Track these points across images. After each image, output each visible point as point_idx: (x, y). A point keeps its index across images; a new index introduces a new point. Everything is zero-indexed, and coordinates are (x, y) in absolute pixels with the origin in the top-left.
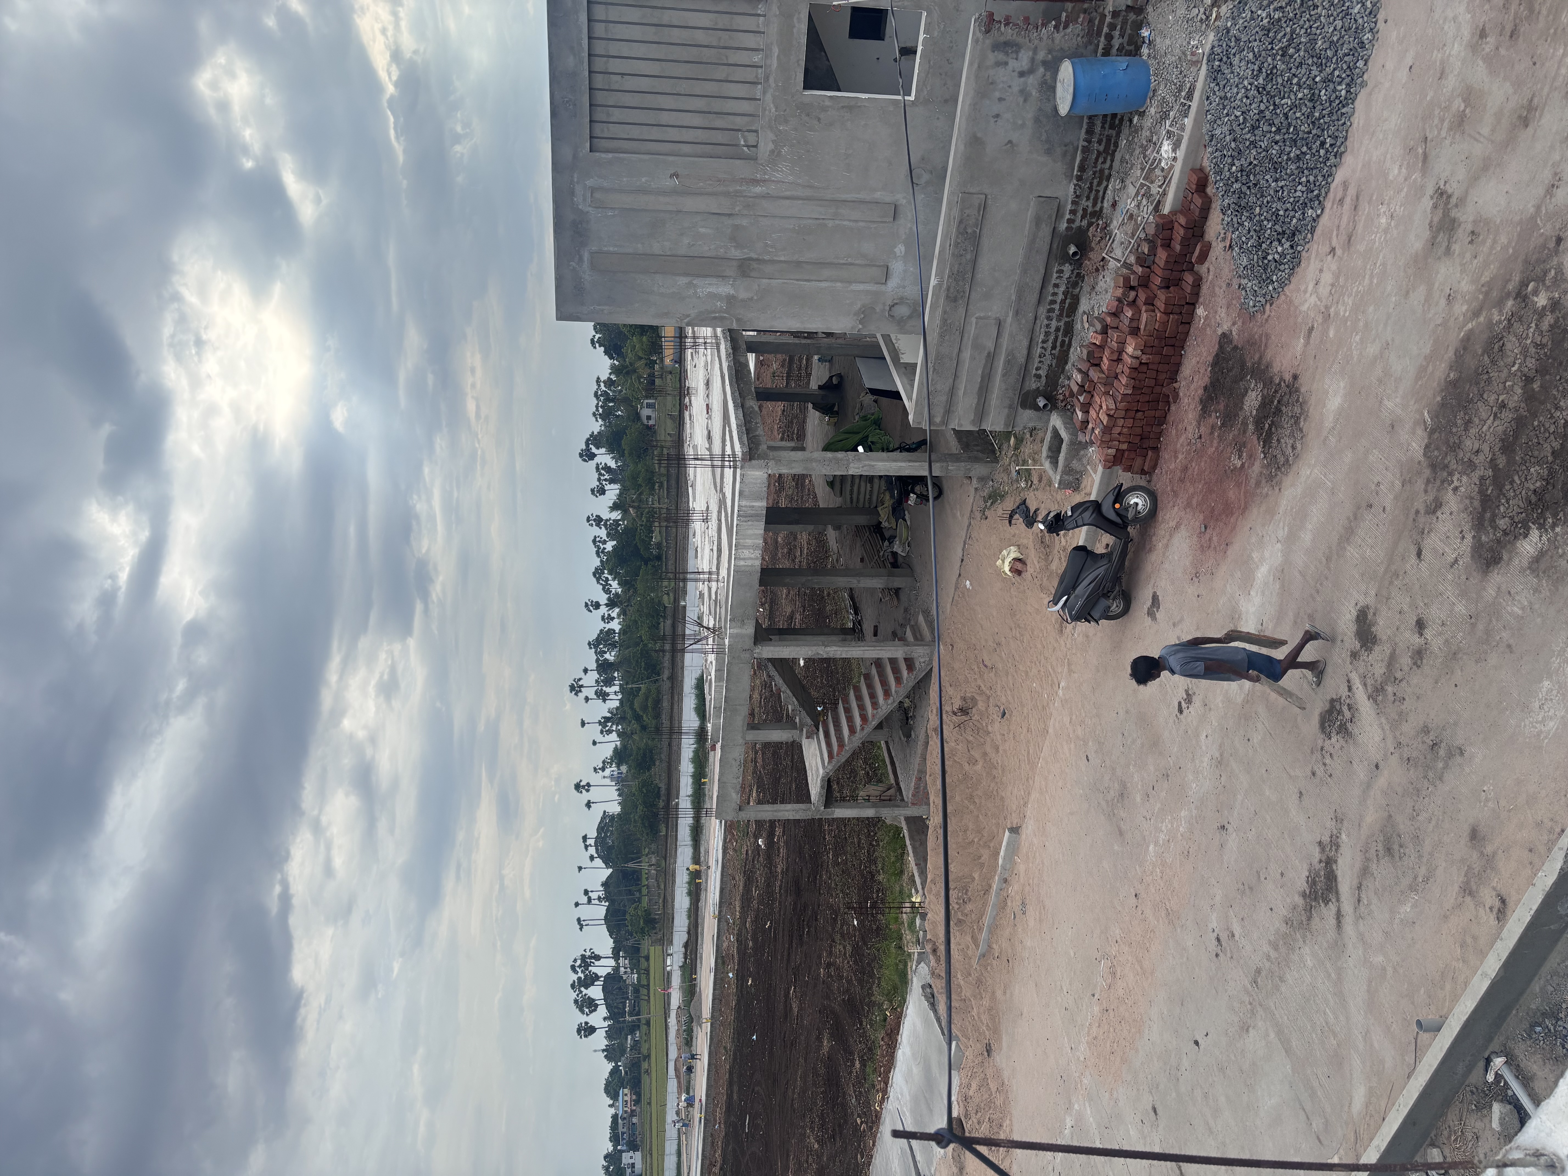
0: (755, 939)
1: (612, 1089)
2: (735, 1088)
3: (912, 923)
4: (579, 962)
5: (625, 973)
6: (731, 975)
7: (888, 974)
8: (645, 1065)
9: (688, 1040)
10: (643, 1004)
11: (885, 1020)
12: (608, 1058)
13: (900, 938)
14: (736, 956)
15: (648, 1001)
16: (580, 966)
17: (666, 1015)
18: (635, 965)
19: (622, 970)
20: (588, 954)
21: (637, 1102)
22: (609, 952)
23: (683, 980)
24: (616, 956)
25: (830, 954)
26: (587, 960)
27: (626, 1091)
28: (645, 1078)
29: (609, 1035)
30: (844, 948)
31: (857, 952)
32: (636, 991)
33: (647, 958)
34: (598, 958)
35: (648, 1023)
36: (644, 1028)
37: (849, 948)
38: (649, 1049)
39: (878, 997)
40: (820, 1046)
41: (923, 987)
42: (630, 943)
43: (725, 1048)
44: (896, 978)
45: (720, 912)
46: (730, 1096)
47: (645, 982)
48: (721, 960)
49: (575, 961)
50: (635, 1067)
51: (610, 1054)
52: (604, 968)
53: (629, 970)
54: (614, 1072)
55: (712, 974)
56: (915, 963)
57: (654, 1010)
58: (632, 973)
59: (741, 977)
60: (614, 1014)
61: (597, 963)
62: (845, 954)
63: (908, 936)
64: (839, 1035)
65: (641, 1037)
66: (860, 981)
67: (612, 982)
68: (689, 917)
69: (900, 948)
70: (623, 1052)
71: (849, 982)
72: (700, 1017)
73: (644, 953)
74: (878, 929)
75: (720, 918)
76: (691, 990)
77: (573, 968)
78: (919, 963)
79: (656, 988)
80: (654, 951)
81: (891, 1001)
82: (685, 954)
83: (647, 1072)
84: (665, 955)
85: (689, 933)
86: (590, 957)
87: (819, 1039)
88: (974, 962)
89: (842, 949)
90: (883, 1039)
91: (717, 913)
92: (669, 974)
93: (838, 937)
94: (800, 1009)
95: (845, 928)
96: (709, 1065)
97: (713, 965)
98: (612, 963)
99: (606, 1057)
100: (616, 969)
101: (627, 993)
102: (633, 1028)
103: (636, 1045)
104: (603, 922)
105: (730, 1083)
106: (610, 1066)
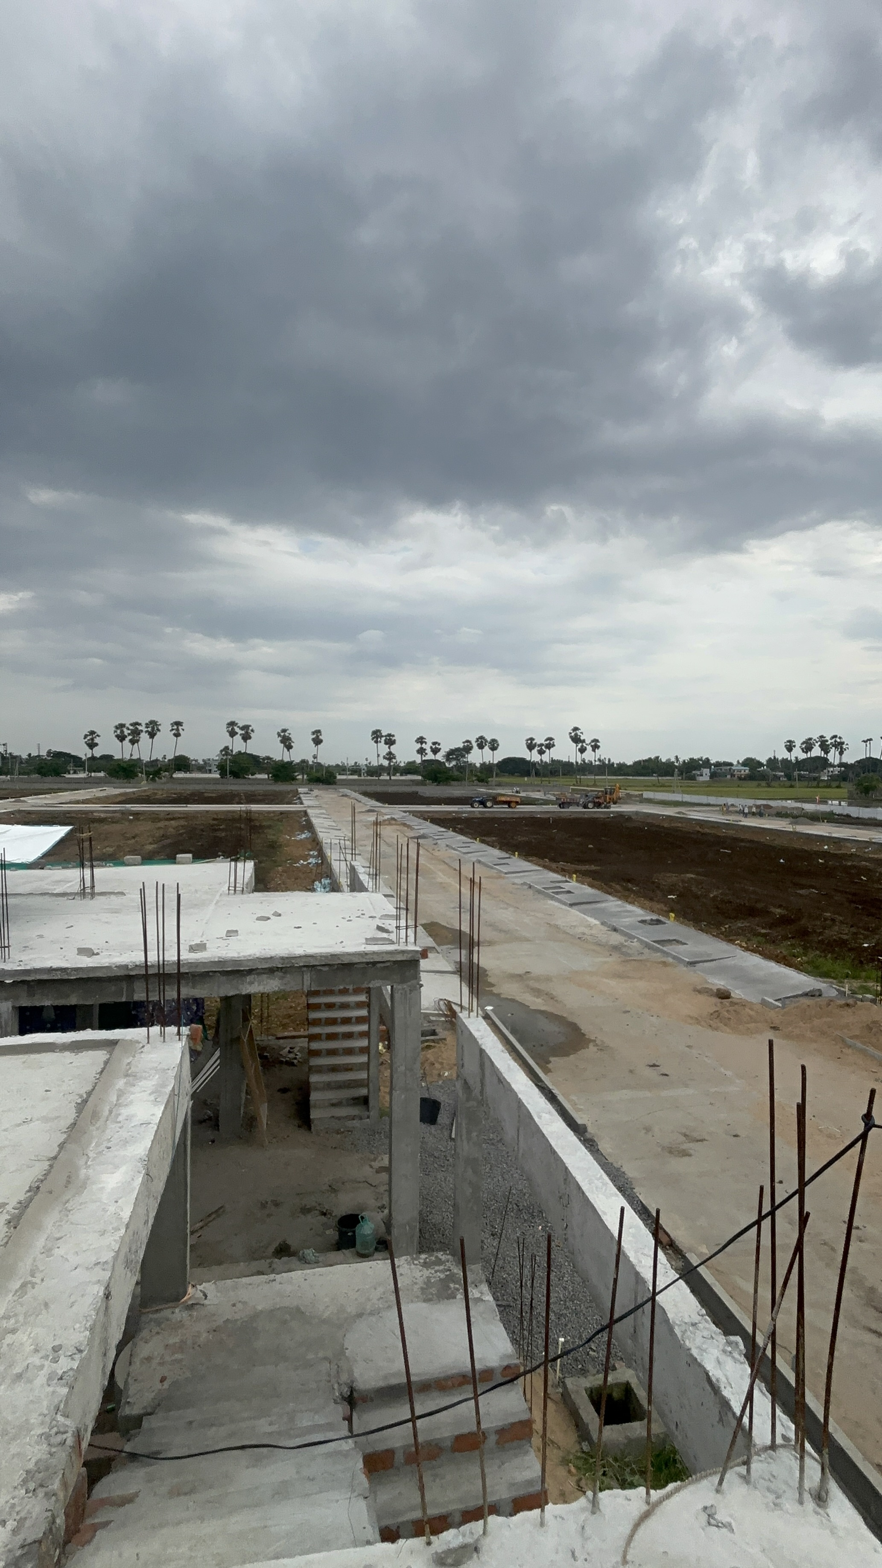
0: (854, 867)
1: (750, 763)
2: (748, 845)
3: (867, 990)
4: (838, 740)
5: (829, 771)
6: (826, 847)
7: (827, 963)
8: (763, 783)
9: (781, 814)
10: (806, 783)
11: (794, 956)
12: (770, 760)
13: (855, 977)
14: (840, 852)
15: (807, 787)
16: (835, 741)
17: (797, 799)
18: (833, 778)
19: (832, 769)
20: (844, 746)
21: (740, 778)
22: (844, 760)
23: (824, 813)
24: (841, 765)
25: (841, 922)
26: (840, 746)
27: (747, 772)
28: (755, 783)
29: (785, 761)
30: (846, 934)
31: (843, 943)
32: (815, 779)
33: (838, 787)
34: (841, 753)
35: (791, 786)
36: (788, 783)
37: (845, 937)
38: (774, 787)
39: (812, 954)
40: (775, 906)
41: (819, 990)
42: (851, 775)
43: (775, 839)
44: (825, 969)
45: (874, 843)
46: (742, 840)
47: (821, 785)
48: (838, 841)
49: (840, 738)
50: (763, 777)
51: (772, 762)
52: (833, 757)
53: (830, 774)
54: (760, 764)
55: (827, 835)
56: (838, 988)
57: (801, 790)
58: (828, 776)
59: (824, 854)
60: (799, 764)
61: (837, 753)
62: (841, 933)
63: (856, 984)
64: (784, 921)
65: (783, 781)
66: (821, 942)
67: (823, 763)
68: (870, 819)
69: (847, 976)
70: (772, 770)
71: (821, 934)
72: (796, 823)
73: (842, 784)
74: (861, 962)
75: (869, 843)
76: (815, 818)
77: (835, 737)
78: (838, 990)
79: (818, 793)
80: (844, 792)
81: (808, 962)
82: (842, 815)
83: (759, 786)
84: (840, 799)
85: (858, 818)
86: (842, 748)
87: (780, 906)
88: (838, 1033)
89: (840, 931)
90: (781, 952)
91: (873, 840)
92: (826, 803)
93: (854, 930)
94: (801, 896)
95: (861, 936)
96: (764, 828)
97: (834, 835)
98: (837, 762)
99: (770, 758)
100: (833, 766)
101: (814, 773)
102: (789, 777)
103: (777, 778)
104: (868, 756)
105: (751, 841)
106: (764, 761)
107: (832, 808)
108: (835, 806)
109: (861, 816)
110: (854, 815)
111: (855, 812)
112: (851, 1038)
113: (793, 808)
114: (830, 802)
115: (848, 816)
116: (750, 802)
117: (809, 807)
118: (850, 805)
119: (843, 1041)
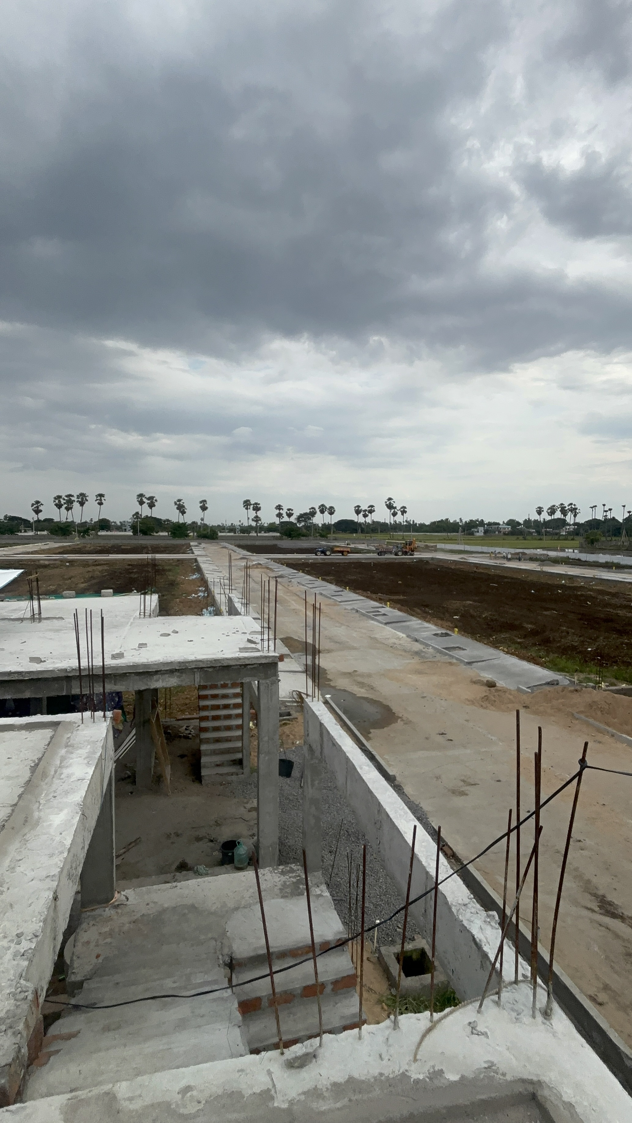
0: (582, 595)
1: (512, 523)
2: (509, 580)
3: (589, 680)
4: (573, 507)
5: (566, 529)
6: (563, 582)
7: (563, 662)
8: (521, 537)
9: (532, 559)
10: (550, 537)
11: (540, 657)
12: (525, 521)
13: (581, 672)
14: (572, 585)
15: (551, 540)
16: (571, 507)
17: (543, 548)
18: (569, 533)
19: (568, 527)
20: (577, 511)
21: (505, 534)
22: (577, 521)
23: (562, 558)
24: (575, 524)
25: (574, 634)
26: (574, 511)
27: (510, 529)
28: (515, 537)
29: (536, 521)
30: (576, 642)
31: (573, 648)
32: (557, 534)
33: (573, 539)
34: (575, 516)
35: (540, 539)
36: (539, 537)
37: (576, 644)
38: (528, 540)
39: (552, 656)
40: (528, 623)
41: (557, 681)
42: (581, 531)
43: (528, 577)
44: (561, 666)
45: (597, 579)
46: (506, 577)
47: (561, 538)
48: (571, 578)
49: (575, 505)
50: (520, 533)
51: (527, 522)
52: (570, 518)
53: (567, 530)
54: (519, 524)
55: (564, 573)
56: (570, 678)
57: (546, 542)
58: (566, 532)
59: (562, 587)
60: (546, 524)
61: (572, 515)
62: (573, 641)
63: (582, 676)
64: (534, 633)
65: (534, 535)
66: (559, 647)
67: (562, 523)
68: (594, 562)
69: (576, 671)
70: (527, 527)
71: (559, 641)
72: (543, 565)
73: (576, 538)
74: (586, 661)
75: (593, 579)
76: (556, 561)
77: (571, 504)
78: (569, 680)
79: (559, 544)
80: (576, 543)
81: (549, 662)
82: (575, 559)
83: (518, 538)
84: (574, 548)
85: (586, 561)
86: (575, 512)
87: (531, 623)
88: (570, 710)
89: (573, 640)
90: (531, 655)
91: (596, 577)
92: (564, 551)
93: (582, 639)
94: (546, 615)
95: (587, 643)
96: (521, 569)
97: (569, 573)
98: (572, 522)
99: (526, 520)
100: (569, 525)
101: (556, 529)
102: (539, 533)
103: (531, 533)
104: (594, 518)
105: (512, 578)
106: (521, 522)
107: (568, 554)
108: (570, 553)
109: (588, 560)
110: (583, 559)
111: (584, 557)
112: (577, 713)
113: (541, 555)
114: (567, 550)
115: (579, 560)
116: (513, 551)
117: (552, 554)
118: (580, 552)
119: (573, 715)
